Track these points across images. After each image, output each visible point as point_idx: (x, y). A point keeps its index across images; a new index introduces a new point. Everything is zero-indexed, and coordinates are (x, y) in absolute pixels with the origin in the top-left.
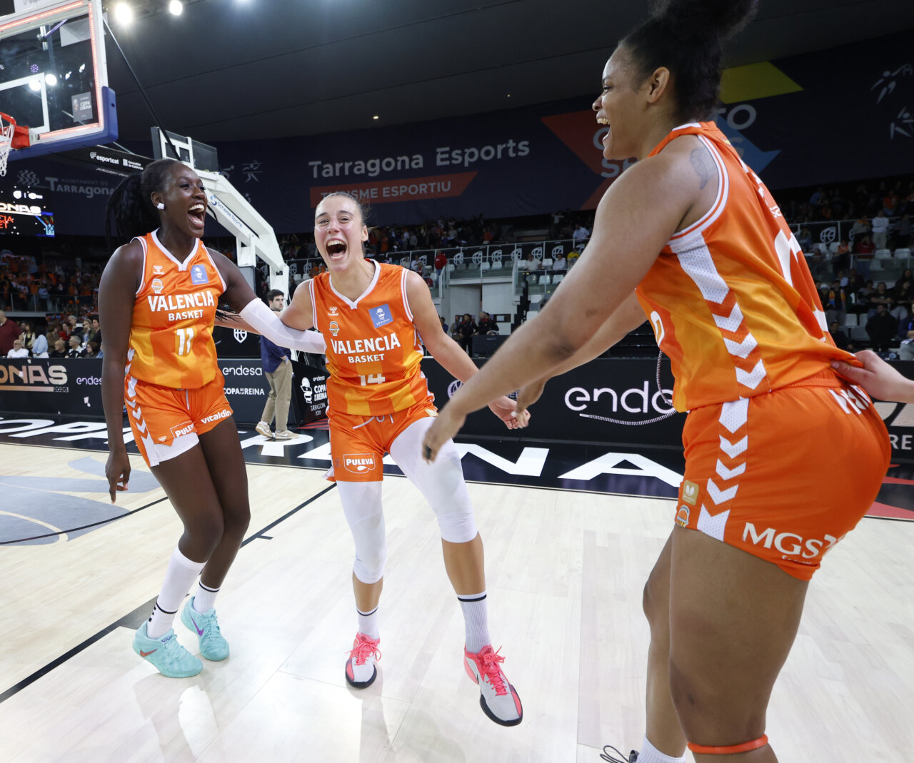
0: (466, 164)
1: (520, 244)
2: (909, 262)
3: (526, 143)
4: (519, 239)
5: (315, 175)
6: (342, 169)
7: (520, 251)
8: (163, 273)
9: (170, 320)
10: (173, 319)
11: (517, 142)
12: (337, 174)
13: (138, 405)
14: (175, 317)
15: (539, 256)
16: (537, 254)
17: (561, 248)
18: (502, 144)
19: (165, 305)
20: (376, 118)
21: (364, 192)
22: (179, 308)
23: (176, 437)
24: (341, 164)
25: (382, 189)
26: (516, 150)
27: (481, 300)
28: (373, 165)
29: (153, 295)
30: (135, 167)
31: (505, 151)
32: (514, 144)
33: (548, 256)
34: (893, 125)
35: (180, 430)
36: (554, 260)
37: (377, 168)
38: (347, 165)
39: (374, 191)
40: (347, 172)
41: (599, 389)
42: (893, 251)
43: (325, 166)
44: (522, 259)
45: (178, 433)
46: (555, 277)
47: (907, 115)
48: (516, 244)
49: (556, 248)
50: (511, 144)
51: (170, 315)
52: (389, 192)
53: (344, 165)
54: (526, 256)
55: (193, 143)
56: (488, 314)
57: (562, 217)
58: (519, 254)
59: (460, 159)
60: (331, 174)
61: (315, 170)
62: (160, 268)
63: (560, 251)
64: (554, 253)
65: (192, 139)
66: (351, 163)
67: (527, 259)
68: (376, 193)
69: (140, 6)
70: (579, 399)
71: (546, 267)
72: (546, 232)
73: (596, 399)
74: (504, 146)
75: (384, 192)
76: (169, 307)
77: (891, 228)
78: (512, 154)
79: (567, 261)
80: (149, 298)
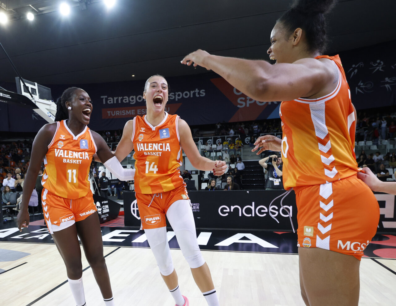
0: (177, 100)
1: (202, 138)
2: (364, 147)
3: (204, 90)
4: (202, 136)
5: (104, 103)
6: (117, 100)
7: (202, 141)
8: (64, 139)
9: (64, 162)
10: (65, 162)
11: (200, 90)
12: (115, 102)
13: (47, 205)
14: (67, 161)
15: (211, 143)
16: (210, 143)
17: (220, 140)
18: (193, 91)
19: (62, 154)
20: (133, 76)
21: (128, 112)
22: (69, 157)
23: (62, 222)
24: (117, 98)
25: (137, 110)
26: (199, 93)
27: (185, 164)
28: (133, 99)
29: (58, 149)
30: (7, 97)
31: (194, 94)
32: (198, 91)
33: (215, 143)
34: (357, 88)
35: (64, 219)
36: (217, 145)
37: (135, 100)
38: (120, 98)
39: (133, 111)
40: (120, 102)
41: (233, 206)
42: (358, 142)
43: (109, 98)
44: (203, 145)
45: (63, 220)
46: (218, 153)
47: (362, 84)
48: (200, 138)
49: (218, 140)
50: (197, 91)
51: (64, 159)
52: (140, 112)
53: (118, 98)
54: (205, 143)
55: (38, 86)
56: (187, 170)
57: (221, 125)
58: (201, 142)
59: (174, 97)
60: (112, 102)
61: (104, 100)
62: (64, 136)
63: (220, 141)
64: (217, 142)
65: (37, 83)
66: (122, 97)
67: (205, 145)
68: (134, 112)
69: (12, 14)
70: (225, 211)
71: (214, 149)
72: (213, 132)
73: (232, 211)
74: (194, 91)
75: (138, 112)
76: (64, 155)
77: (357, 132)
78: (197, 96)
79: (223, 146)
80: (56, 149)
